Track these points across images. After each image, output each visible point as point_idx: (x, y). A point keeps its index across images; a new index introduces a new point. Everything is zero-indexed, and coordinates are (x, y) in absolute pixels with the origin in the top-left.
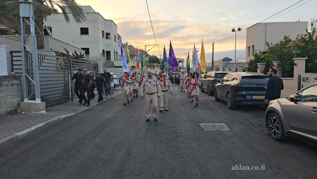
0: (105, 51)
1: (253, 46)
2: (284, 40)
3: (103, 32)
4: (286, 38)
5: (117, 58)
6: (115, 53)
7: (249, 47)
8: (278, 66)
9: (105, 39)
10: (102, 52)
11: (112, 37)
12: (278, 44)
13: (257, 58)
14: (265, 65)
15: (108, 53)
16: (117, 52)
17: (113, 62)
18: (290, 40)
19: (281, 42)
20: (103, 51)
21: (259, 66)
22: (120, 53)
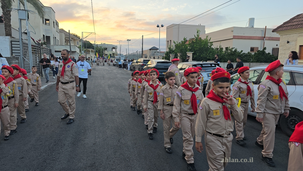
0: (45, 36)
2: (184, 40)
4: (184, 39)
5: (56, 43)
7: (168, 41)
8: (180, 56)
9: (45, 25)
10: (42, 37)
11: (51, 22)
12: (180, 43)
13: (170, 50)
14: (174, 56)
15: (48, 38)
16: (55, 37)
18: (187, 41)
19: (182, 41)
21: (171, 56)
22: (58, 38)
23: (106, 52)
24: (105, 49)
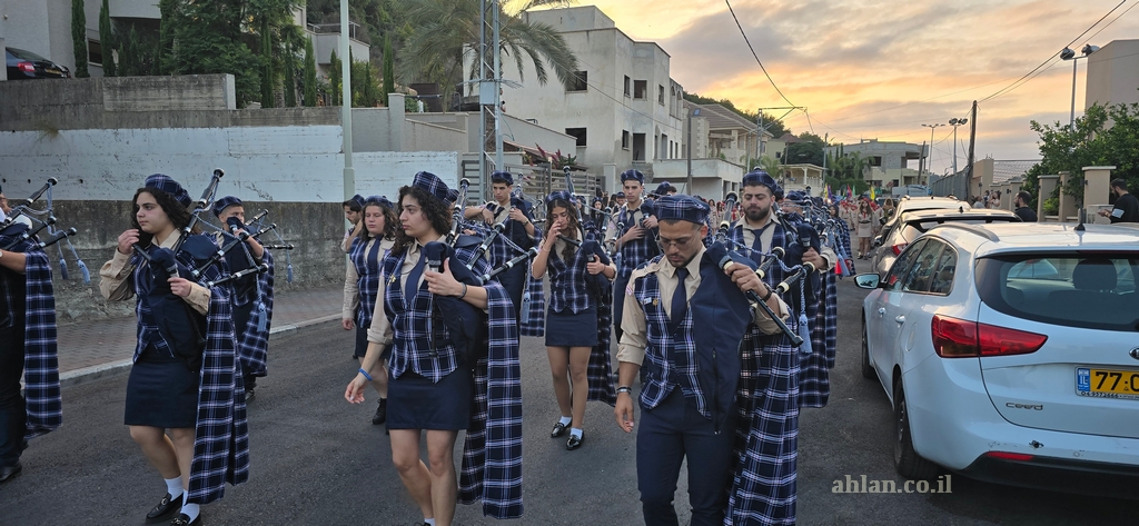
0: (631, 134)
3: (627, 78)
5: (664, 154)
6: (660, 137)
9: (631, 102)
10: (621, 139)
11: (652, 91)
15: (639, 139)
16: (664, 136)
17: (650, 166)
20: (625, 133)
21: (1041, 183)
22: (675, 136)
23: (875, 173)
24: (874, 160)
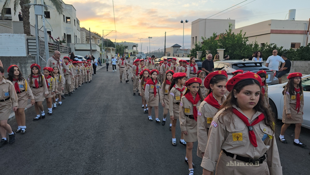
1: (196, 37)
2: (213, 36)
3: (64, 16)
6: (75, 36)
7: (193, 38)
9: (65, 23)
10: (63, 36)
12: (209, 38)
13: (197, 47)
15: (69, 36)
18: (217, 36)
21: (198, 53)
22: (79, 37)
23: (127, 50)
24: (126, 47)
